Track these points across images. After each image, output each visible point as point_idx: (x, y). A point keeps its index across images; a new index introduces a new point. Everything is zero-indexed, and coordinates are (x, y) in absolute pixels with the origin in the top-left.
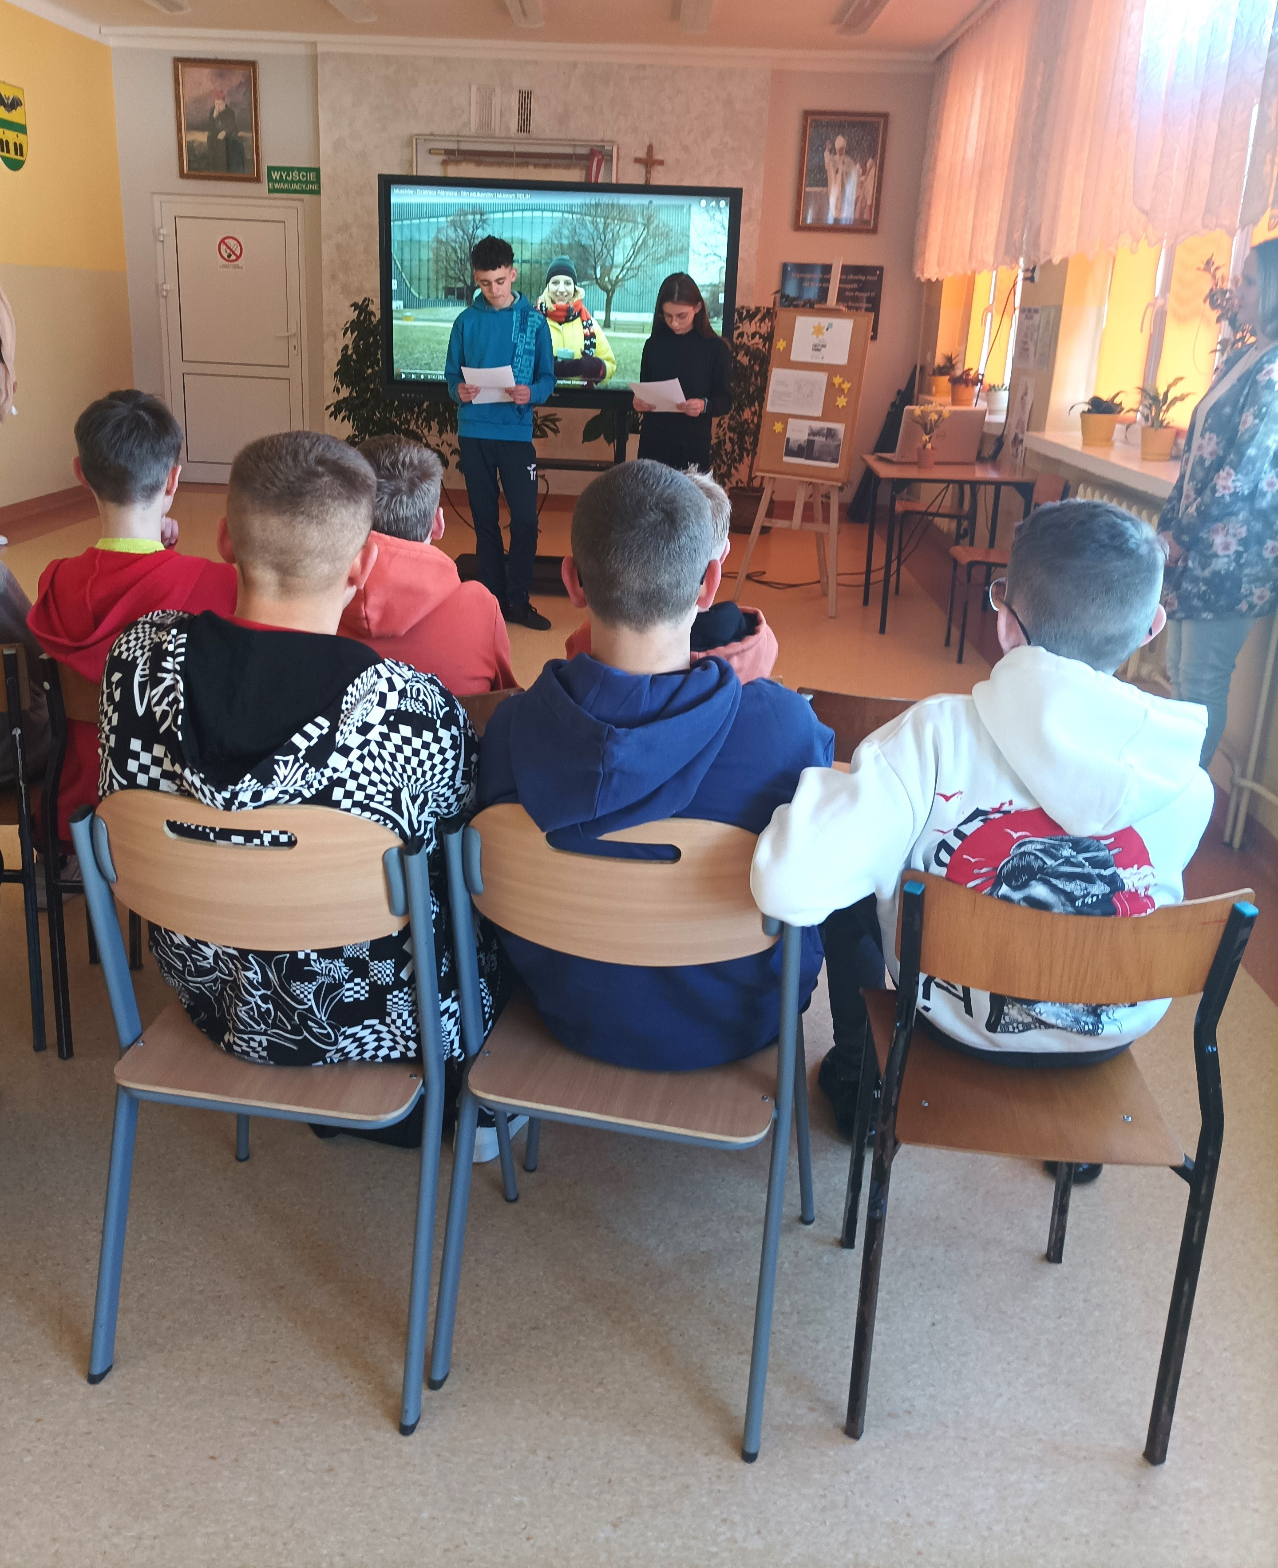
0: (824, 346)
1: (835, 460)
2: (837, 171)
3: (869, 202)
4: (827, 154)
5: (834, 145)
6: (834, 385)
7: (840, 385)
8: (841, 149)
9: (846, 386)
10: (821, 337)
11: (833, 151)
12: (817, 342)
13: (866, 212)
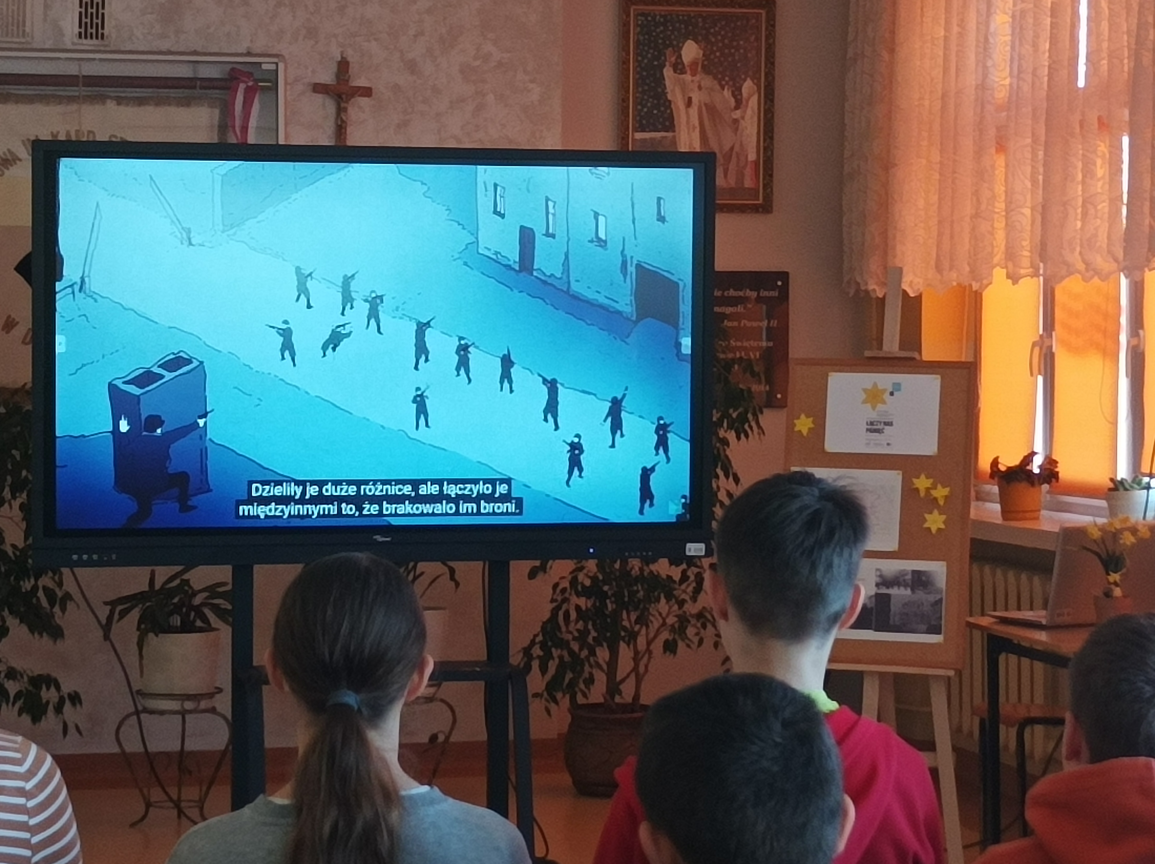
0: (889, 424)
1: (935, 630)
2: (689, 103)
3: (752, 156)
4: (668, 72)
5: (680, 56)
6: (917, 490)
7: (928, 490)
8: (694, 64)
9: (941, 493)
10: (880, 407)
11: (679, 67)
12: (873, 416)
13: (748, 172)
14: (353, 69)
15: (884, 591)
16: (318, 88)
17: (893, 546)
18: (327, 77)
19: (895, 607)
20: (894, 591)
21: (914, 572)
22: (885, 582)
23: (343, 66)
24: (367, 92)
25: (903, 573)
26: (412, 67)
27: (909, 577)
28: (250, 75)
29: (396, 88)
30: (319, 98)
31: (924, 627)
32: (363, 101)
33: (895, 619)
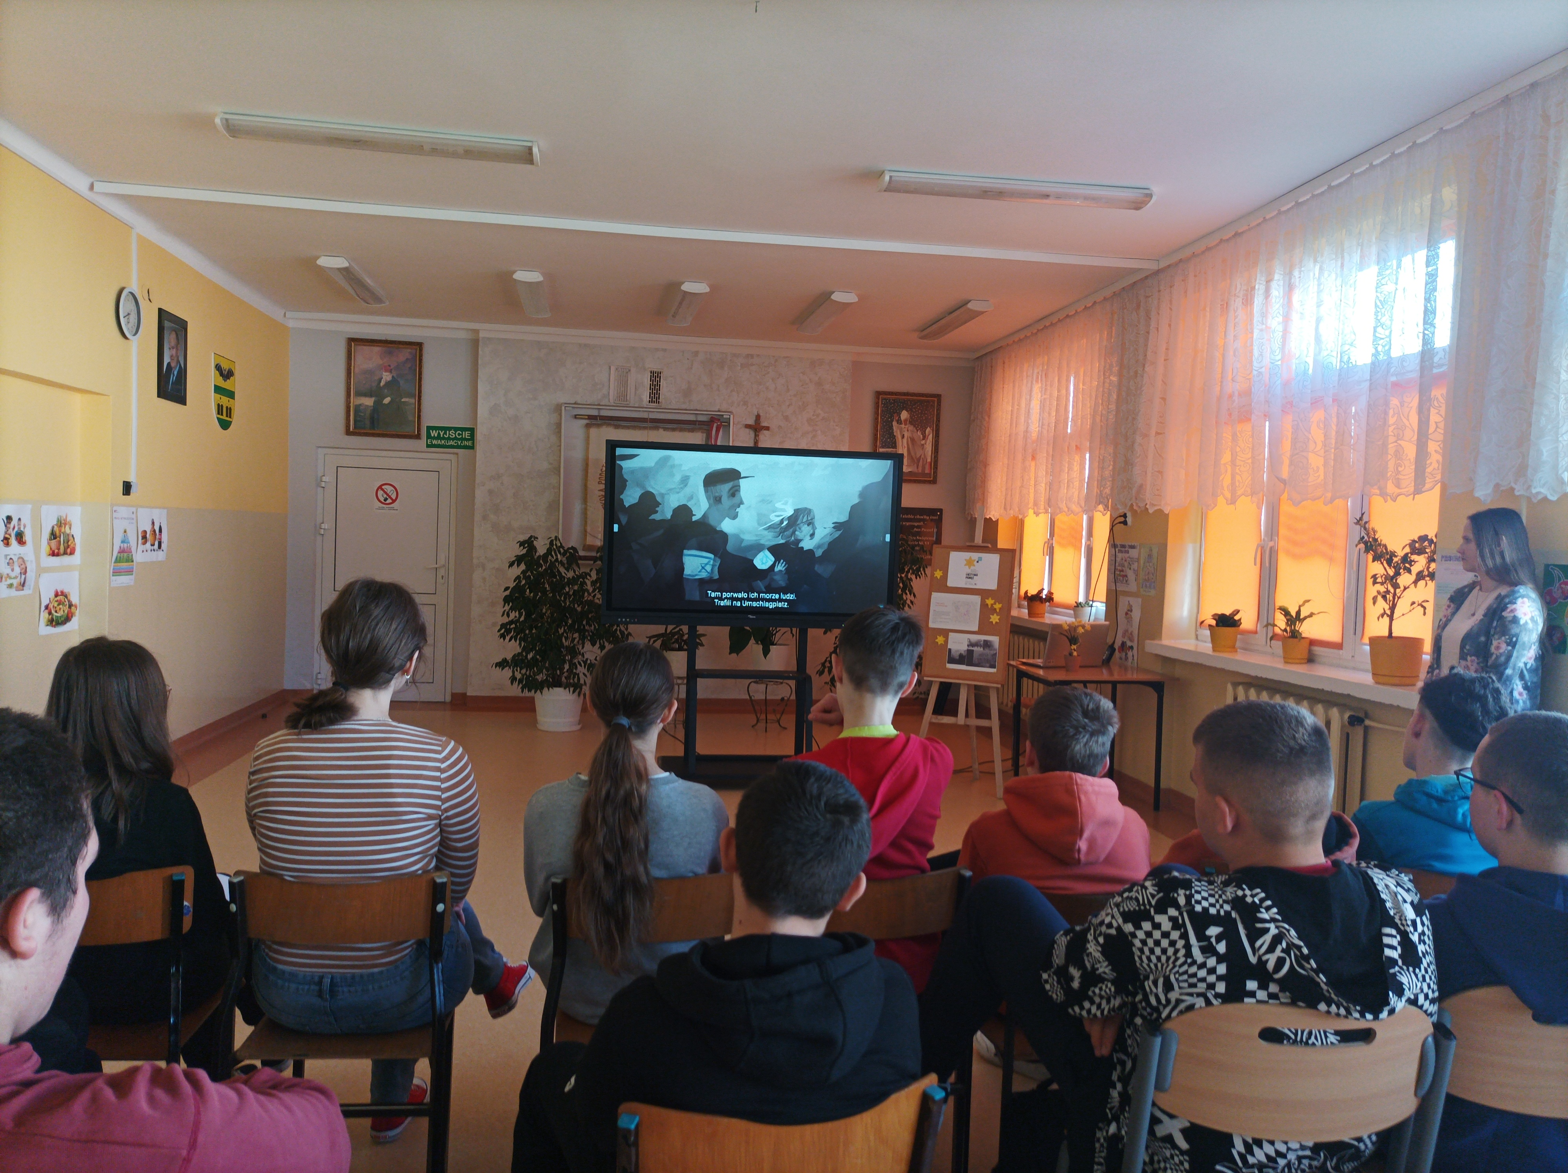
0: (976, 576)
1: (993, 667)
2: (903, 437)
3: (929, 460)
4: (894, 423)
5: (900, 417)
6: (987, 605)
7: (992, 604)
8: (906, 420)
9: (997, 606)
10: (972, 567)
11: (899, 422)
12: (969, 572)
13: (927, 467)
14: (762, 419)
15: (971, 648)
16: (748, 426)
17: (976, 629)
18: (751, 421)
19: (975, 655)
20: (975, 649)
21: (984, 641)
22: (971, 644)
23: (758, 417)
24: (767, 428)
25: (979, 641)
26: (786, 418)
27: (982, 643)
28: (719, 420)
29: (780, 427)
30: (747, 430)
31: (988, 665)
32: (766, 432)
33: (975, 660)
